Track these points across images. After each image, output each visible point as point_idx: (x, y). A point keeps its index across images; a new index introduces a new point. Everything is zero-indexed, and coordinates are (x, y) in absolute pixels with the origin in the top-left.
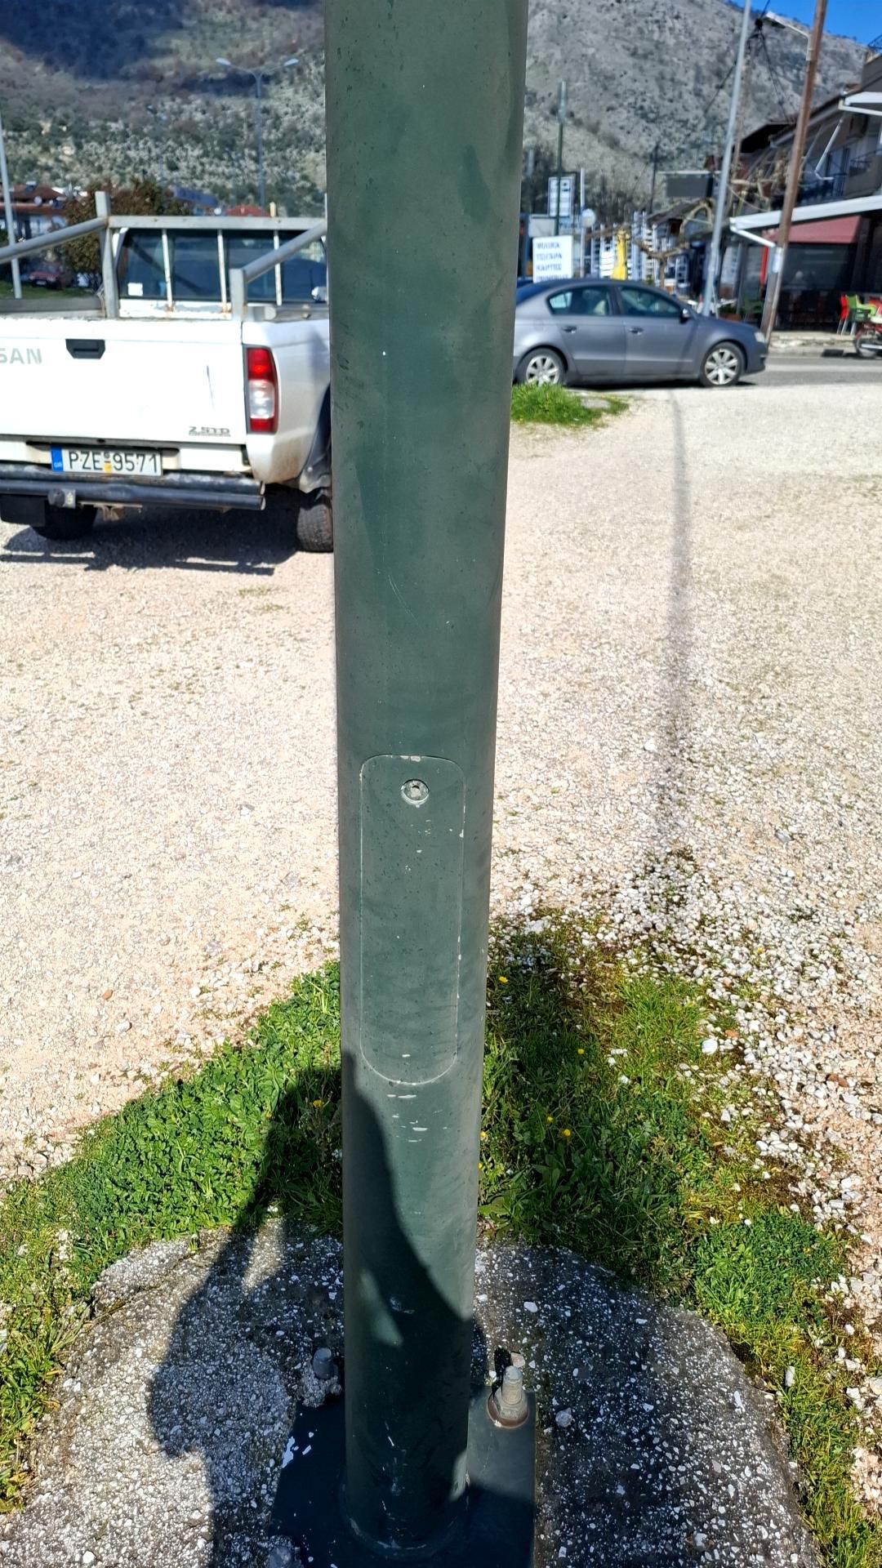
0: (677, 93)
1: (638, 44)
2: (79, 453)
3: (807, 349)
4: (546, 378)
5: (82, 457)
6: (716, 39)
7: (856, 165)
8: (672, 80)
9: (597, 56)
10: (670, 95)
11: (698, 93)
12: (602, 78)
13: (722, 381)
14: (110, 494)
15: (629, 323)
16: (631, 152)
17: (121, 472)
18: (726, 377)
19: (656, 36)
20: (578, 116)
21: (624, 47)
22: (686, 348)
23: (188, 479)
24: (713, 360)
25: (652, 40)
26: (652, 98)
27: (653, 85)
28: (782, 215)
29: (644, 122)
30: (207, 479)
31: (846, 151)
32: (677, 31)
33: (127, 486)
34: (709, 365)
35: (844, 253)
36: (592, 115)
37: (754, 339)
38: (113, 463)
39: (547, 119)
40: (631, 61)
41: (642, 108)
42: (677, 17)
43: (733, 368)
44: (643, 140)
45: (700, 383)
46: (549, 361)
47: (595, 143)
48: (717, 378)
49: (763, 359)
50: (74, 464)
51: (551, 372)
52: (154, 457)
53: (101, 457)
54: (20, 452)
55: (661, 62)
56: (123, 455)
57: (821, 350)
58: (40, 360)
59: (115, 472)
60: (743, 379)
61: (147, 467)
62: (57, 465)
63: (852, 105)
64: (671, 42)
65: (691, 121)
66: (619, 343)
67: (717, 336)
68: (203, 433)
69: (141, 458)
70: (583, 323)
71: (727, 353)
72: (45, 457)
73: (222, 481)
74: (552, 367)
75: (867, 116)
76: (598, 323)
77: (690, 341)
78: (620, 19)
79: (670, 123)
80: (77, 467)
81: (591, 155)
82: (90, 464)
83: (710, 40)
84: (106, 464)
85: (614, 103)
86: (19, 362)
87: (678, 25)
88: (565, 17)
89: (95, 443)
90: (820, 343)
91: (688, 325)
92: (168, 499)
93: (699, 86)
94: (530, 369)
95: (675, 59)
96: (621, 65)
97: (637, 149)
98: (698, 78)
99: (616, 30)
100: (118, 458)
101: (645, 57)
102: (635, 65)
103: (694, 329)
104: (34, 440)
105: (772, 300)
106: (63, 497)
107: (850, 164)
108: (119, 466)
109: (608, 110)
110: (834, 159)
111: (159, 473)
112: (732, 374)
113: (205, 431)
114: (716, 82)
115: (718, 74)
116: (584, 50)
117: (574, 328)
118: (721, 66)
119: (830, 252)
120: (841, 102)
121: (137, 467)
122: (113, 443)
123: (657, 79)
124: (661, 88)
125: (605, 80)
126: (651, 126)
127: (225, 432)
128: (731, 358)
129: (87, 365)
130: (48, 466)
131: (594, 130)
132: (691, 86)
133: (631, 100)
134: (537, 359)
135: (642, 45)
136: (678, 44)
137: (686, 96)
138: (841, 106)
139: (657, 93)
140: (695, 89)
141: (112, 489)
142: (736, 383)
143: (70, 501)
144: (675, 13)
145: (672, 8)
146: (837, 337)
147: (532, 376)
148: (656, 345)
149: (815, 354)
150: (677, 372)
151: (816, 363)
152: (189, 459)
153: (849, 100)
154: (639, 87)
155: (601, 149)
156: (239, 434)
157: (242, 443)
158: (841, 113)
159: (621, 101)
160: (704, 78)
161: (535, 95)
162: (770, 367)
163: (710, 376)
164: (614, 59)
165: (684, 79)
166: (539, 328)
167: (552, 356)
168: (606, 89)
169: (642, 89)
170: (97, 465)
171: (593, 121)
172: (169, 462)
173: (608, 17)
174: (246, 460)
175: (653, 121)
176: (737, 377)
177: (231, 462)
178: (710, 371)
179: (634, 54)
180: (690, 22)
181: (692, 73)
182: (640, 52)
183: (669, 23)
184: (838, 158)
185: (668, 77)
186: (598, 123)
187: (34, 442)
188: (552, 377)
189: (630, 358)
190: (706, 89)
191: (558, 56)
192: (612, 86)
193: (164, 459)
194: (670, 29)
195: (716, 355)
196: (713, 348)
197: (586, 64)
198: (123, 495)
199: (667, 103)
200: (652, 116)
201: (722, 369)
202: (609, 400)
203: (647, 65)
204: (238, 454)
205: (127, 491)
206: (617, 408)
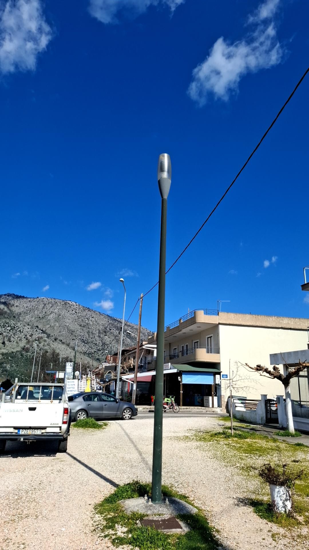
0: (93, 336)
1: (82, 323)
2: (24, 430)
3: (144, 410)
4: (82, 418)
5: (24, 431)
6: (104, 323)
7: (149, 362)
8: (92, 333)
9: (70, 326)
10: (91, 337)
11: (99, 337)
12: (71, 331)
13: (127, 418)
14: (30, 438)
15: (104, 403)
16: (80, 351)
17: (33, 433)
18: (128, 417)
19: (87, 322)
20: (63, 341)
21: (77, 324)
22: (118, 409)
23: (48, 434)
24: (125, 413)
25: (86, 323)
26: (86, 337)
27: (86, 334)
28: (135, 375)
29: (83, 343)
30: (52, 434)
31: (145, 358)
32: (93, 321)
33: (34, 436)
34: (124, 414)
35: (149, 384)
36: (68, 341)
37: (134, 407)
38: (31, 432)
39: (53, 341)
40: (80, 327)
41: (83, 340)
42: (93, 318)
43: (130, 415)
44: (83, 348)
45: (122, 419)
46: (83, 413)
47: (68, 349)
48: (126, 417)
49: (137, 412)
50: (22, 432)
51: (84, 416)
52: (40, 430)
53: (29, 431)
54: (12, 430)
55: (88, 328)
56: (33, 430)
57: (148, 410)
58: (22, 411)
59: (31, 433)
60: (132, 418)
61: (38, 432)
62: (19, 433)
63: (146, 347)
64: (91, 323)
65: (98, 344)
66: (101, 408)
67: (125, 406)
68: (53, 425)
69: (37, 430)
70: (92, 403)
71: (128, 411)
72: (16, 431)
73: (55, 434)
74: (84, 415)
75: (150, 350)
76: (95, 403)
77: (118, 408)
78: (76, 317)
79: (91, 344)
80: (23, 433)
81: (67, 352)
82: (26, 432)
83: (102, 324)
84: (29, 432)
85: (74, 338)
86: (17, 412)
87: (93, 319)
88: (60, 315)
89: (29, 427)
90: (147, 409)
91: (118, 404)
92: (43, 438)
93: (100, 335)
94: (78, 415)
95: (93, 328)
96: (77, 329)
97: (81, 351)
98: (99, 333)
99: (75, 320)
100: (32, 431)
101: (84, 327)
102: (81, 329)
103: (119, 405)
104: (16, 427)
105: (134, 397)
106: (20, 439)
107: (147, 361)
108: (32, 432)
109: (73, 340)
110: (143, 359)
111: (41, 433)
112: (130, 416)
113: (54, 424)
114: (104, 334)
115: (105, 332)
116: (65, 324)
117: (90, 405)
118: (106, 330)
119: (145, 383)
120: (143, 346)
121: (36, 432)
122: (33, 427)
123: (87, 332)
124: (89, 335)
125: (72, 332)
126: (86, 344)
127: (57, 424)
128: (129, 412)
129: (32, 412)
130: (17, 433)
131: (68, 345)
132: (97, 335)
133: (80, 337)
134: (80, 413)
135: (83, 324)
136: (93, 324)
137: (96, 337)
138: (143, 347)
139: (87, 336)
140: (98, 336)
141: (31, 437)
142: (130, 419)
143: (22, 440)
144: (92, 317)
145: (91, 315)
146: (151, 407)
147: (79, 417)
148: (110, 409)
149: (147, 411)
150: (116, 416)
151: (148, 414)
152: (48, 430)
153: (145, 346)
154: (82, 334)
155: (70, 350)
156: (60, 424)
157: (60, 426)
158: (144, 349)
159: (76, 338)
160: (101, 333)
161: (50, 335)
162: (138, 415)
163: (124, 417)
164: (75, 327)
165: (95, 333)
166: (80, 405)
167: (84, 412)
168: (72, 334)
169: (83, 335)
170: (27, 432)
171: (68, 342)
172: (43, 431)
173: (73, 316)
174: (60, 430)
175: (86, 343)
176: (131, 417)
177: (57, 430)
178: (124, 415)
179: (81, 326)
180: (96, 319)
181: (97, 331)
182: (82, 325)
183: (91, 319)
184: (144, 359)
185: (91, 332)
186: (69, 343)
187: (15, 428)
188: (84, 417)
189: (104, 412)
190: (102, 336)
191: (57, 324)
192: (74, 334)
193: (42, 430)
194: (91, 320)
195: (125, 411)
196: (125, 410)
197: (66, 327)
198: (33, 438)
199: (90, 339)
200: (86, 342)
201: (127, 415)
202: (103, 423)
203: (85, 329)
204: (59, 429)
205: (34, 437)
206: (106, 425)
